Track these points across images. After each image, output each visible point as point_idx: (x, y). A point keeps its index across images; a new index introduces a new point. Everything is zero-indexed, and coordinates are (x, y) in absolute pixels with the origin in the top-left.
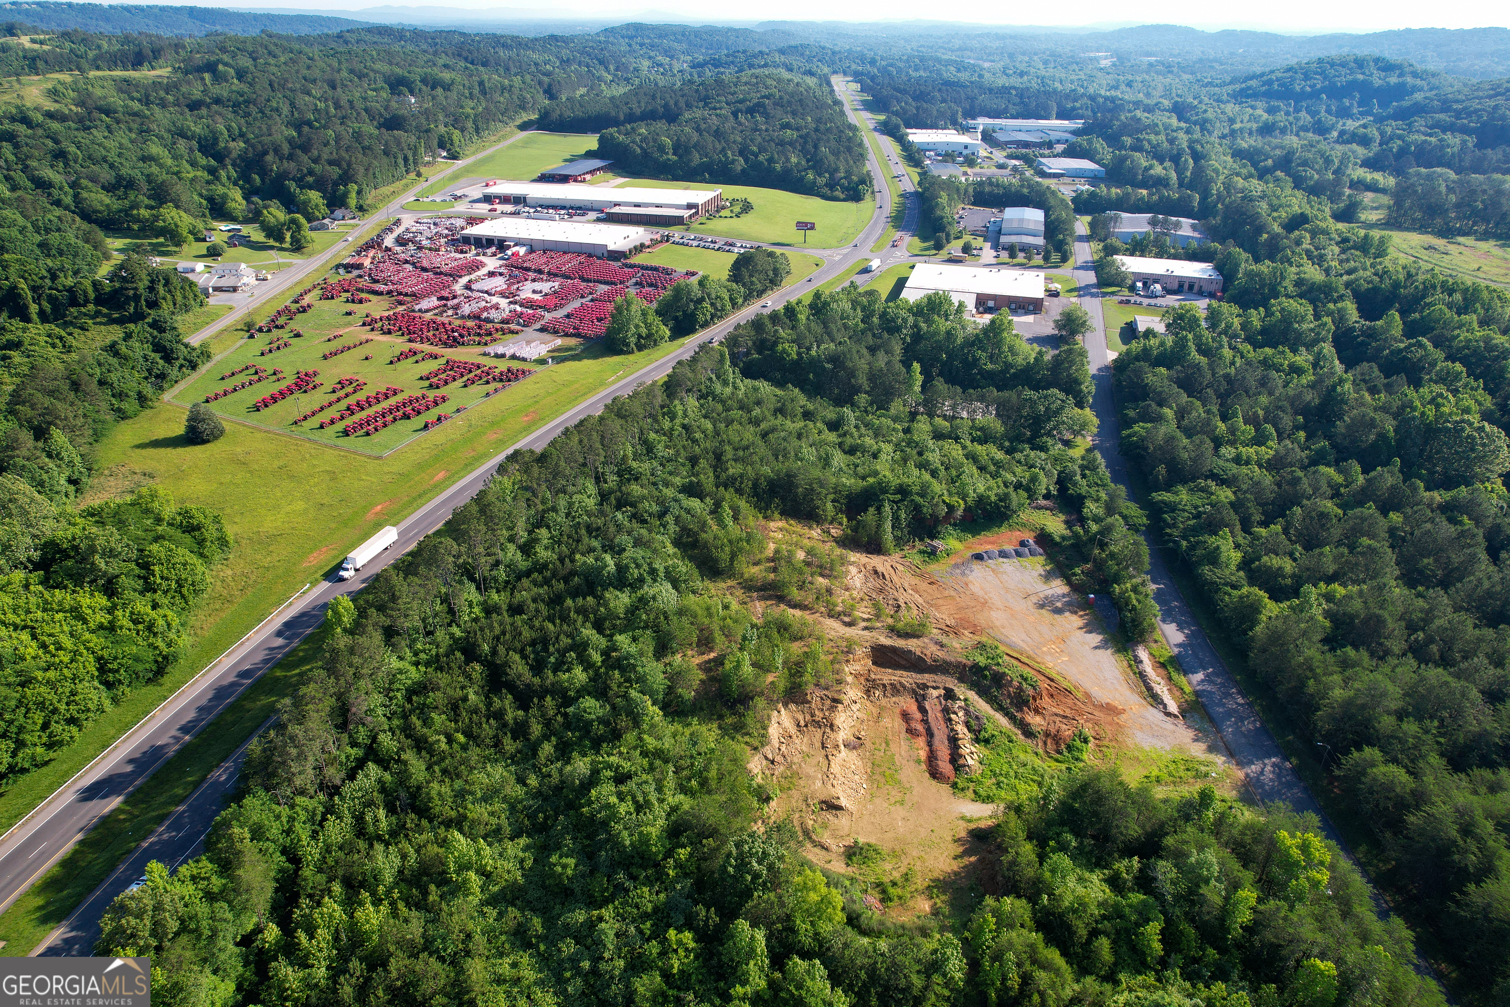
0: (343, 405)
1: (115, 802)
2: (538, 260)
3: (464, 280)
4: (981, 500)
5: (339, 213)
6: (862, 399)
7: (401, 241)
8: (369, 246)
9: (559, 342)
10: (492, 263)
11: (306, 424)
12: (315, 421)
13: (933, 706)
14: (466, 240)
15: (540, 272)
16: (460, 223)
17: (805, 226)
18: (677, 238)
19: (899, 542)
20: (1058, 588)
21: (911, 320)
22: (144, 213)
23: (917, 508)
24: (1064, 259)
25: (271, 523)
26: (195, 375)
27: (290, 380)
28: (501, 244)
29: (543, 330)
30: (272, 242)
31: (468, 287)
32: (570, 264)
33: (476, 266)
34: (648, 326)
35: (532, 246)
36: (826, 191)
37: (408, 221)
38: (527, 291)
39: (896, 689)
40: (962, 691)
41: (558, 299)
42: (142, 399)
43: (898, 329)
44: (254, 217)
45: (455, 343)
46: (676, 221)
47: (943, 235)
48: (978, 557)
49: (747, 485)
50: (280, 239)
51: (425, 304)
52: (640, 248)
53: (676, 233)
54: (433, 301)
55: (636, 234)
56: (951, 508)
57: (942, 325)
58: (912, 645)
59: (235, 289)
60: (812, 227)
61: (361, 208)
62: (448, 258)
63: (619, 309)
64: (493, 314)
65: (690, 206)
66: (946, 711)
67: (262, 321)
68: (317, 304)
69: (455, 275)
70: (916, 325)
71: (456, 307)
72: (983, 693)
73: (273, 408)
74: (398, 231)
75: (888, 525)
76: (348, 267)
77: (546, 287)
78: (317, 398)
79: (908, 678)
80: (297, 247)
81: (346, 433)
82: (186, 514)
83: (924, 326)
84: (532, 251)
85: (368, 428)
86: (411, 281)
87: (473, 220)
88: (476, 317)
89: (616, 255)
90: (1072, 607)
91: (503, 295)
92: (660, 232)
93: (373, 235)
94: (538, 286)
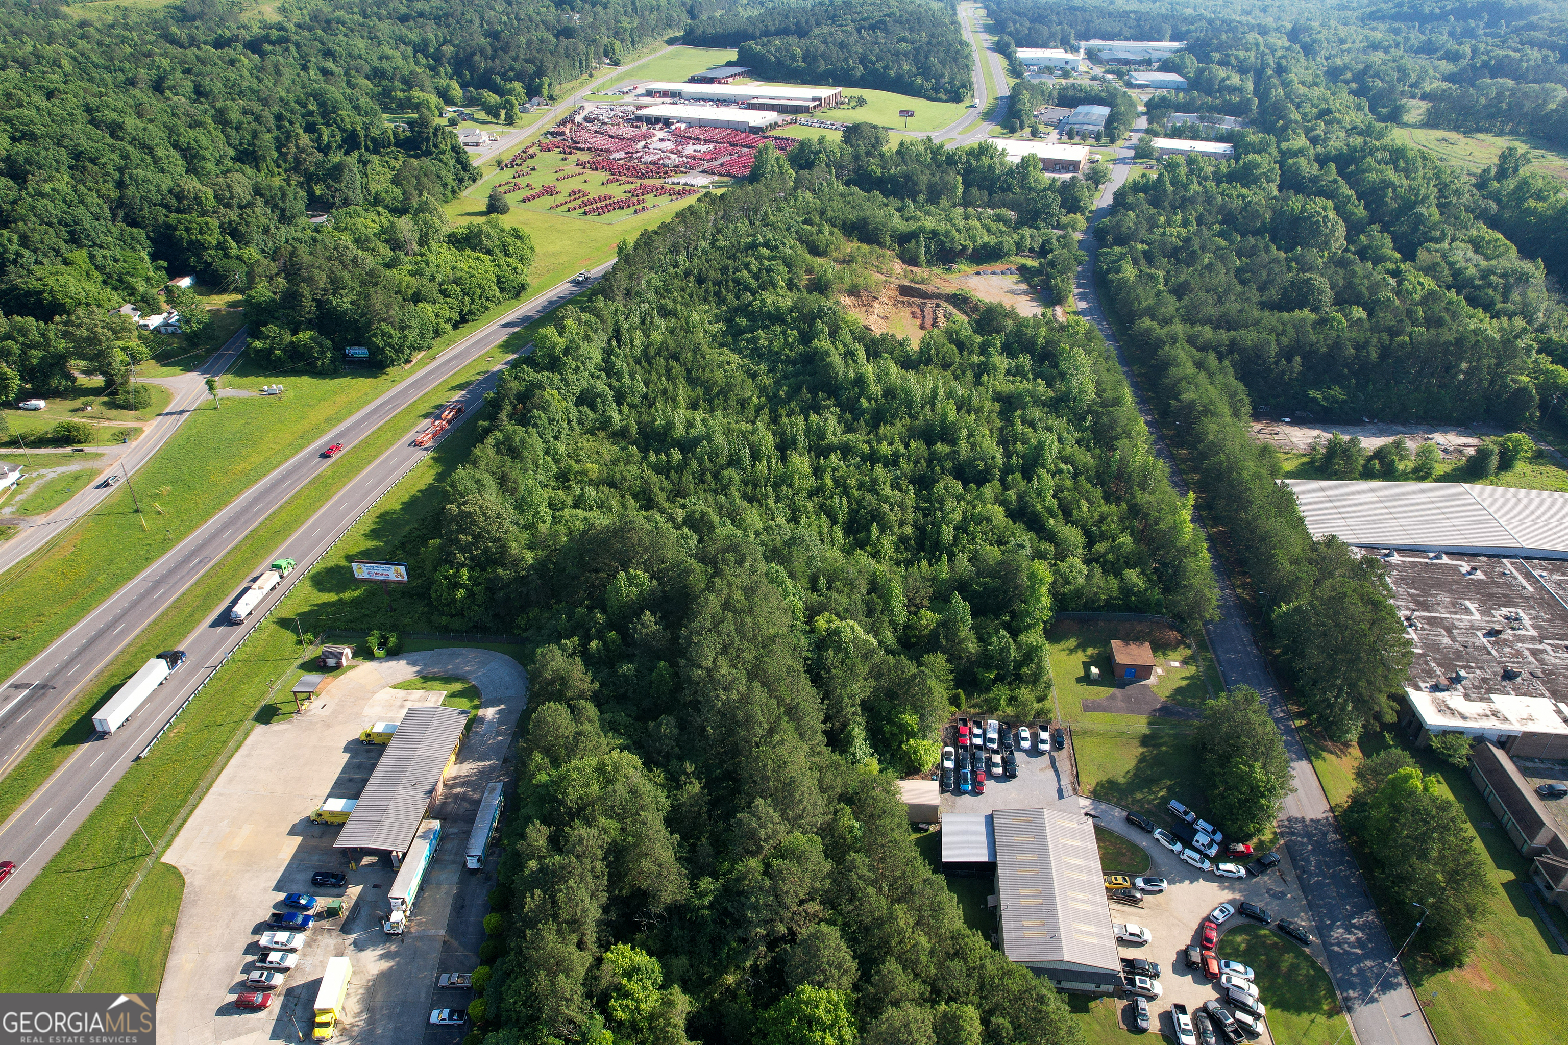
0: (579, 202)
1: (517, 329)
2: (694, 132)
3: (642, 143)
4: (985, 246)
5: (535, 100)
6: (921, 198)
7: (587, 119)
8: (564, 122)
9: (716, 178)
10: (660, 134)
11: (559, 209)
12: (565, 208)
13: (928, 310)
14: (639, 119)
15: (698, 139)
16: (631, 109)
17: (907, 114)
18: (803, 120)
19: (930, 263)
20: (1023, 287)
21: (964, 158)
22: (400, 94)
23: (943, 243)
24: (1112, 141)
25: (551, 249)
26: (475, 186)
27: (538, 190)
28: (666, 122)
29: (704, 172)
30: (490, 119)
31: (646, 147)
32: (719, 134)
33: (649, 136)
34: (780, 167)
35: (690, 123)
36: (933, 95)
37: (589, 108)
38: (689, 149)
39: (909, 305)
40: (944, 304)
41: (715, 155)
42: (454, 192)
43: (955, 163)
44: (471, 102)
45: (643, 176)
46: (804, 110)
47: (1018, 122)
48: (978, 273)
49: (839, 223)
50: (497, 116)
51: (617, 155)
52: (775, 126)
53: (803, 118)
54: (622, 154)
55: (772, 117)
56: (964, 248)
57: (985, 160)
58: (922, 287)
59: (477, 145)
60: (912, 114)
61: (551, 98)
62: (627, 131)
63: (760, 152)
64: (667, 162)
65: (814, 99)
66: (934, 313)
67: (506, 160)
68: (539, 154)
69: (635, 140)
70: (968, 161)
71: (639, 158)
72: (956, 306)
73: (536, 201)
74: (583, 114)
75: (923, 250)
76: (554, 134)
77: (704, 148)
78: (560, 199)
79: (918, 301)
80: (510, 121)
81: (585, 213)
82: (515, 230)
83: (974, 162)
84: (690, 126)
85: (600, 212)
86: (601, 142)
87: (640, 107)
88: (655, 163)
89: (755, 130)
90: (1026, 293)
91: (672, 152)
92: (788, 118)
93: (566, 115)
94: (697, 147)
